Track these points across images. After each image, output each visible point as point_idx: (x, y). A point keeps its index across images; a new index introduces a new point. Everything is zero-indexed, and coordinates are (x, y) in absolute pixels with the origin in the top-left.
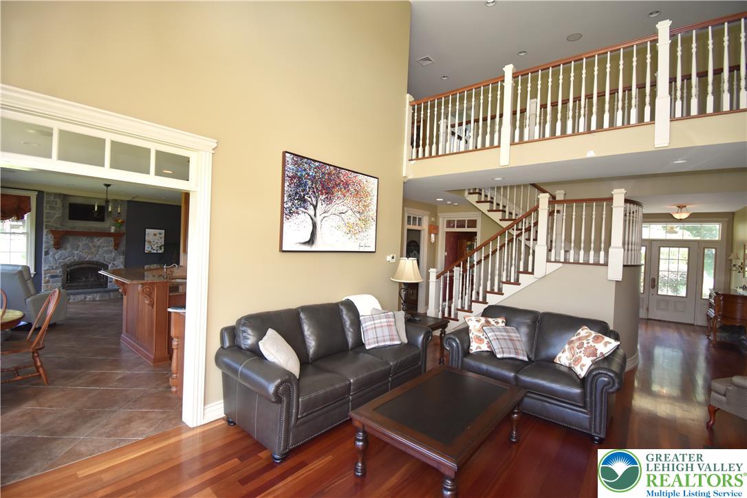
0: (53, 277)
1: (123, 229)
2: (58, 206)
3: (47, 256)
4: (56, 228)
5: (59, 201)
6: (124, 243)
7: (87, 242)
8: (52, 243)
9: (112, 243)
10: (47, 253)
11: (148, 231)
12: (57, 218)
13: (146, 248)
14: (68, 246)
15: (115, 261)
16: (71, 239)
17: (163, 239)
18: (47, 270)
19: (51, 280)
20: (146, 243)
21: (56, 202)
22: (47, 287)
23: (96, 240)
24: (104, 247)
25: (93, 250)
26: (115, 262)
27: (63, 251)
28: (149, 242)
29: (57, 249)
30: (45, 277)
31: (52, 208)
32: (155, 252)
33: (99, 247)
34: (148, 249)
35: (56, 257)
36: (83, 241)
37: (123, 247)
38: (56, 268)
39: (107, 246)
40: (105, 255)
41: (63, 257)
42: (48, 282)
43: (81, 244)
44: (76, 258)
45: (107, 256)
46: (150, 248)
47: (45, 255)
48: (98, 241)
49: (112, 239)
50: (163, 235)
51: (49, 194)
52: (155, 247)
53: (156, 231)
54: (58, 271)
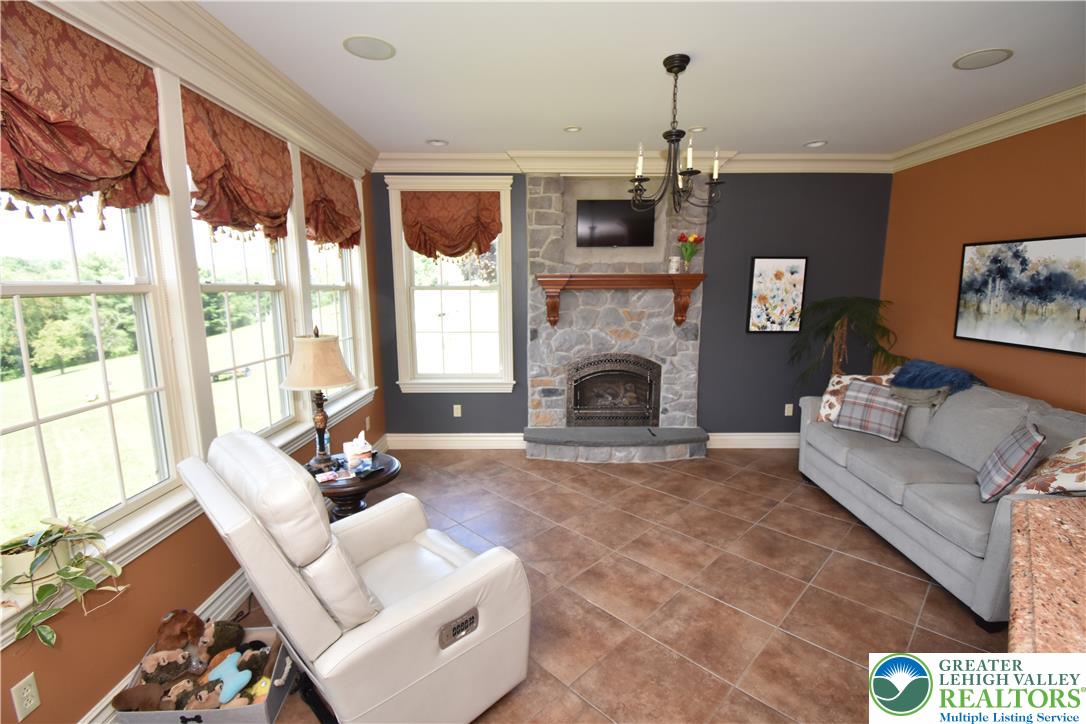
0: (548, 393)
1: (698, 265)
2: (552, 211)
3: (536, 341)
4: (552, 269)
5: (555, 196)
6: (699, 304)
7: (612, 306)
8: (544, 308)
9: (671, 306)
10: (535, 335)
11: (761, 265)
12: (553, 242)
13: (753, 319)
14: (574, 314)
15: (675, 355)
16: (581, 296)
17: (800, 288)
18: (537, 376)
19: (544, 400)
20: (754, 303)
21: (550, 199)
22: (538, 417)
23: (635, 298)
24: (651, 316)
25: (627, 325)
26: (675, 359)
27: (567, 329)
28: (763, 299)
29: (554, 323)
30: (533, 394)
31: (541, 218)
32: (776, 328)
33: (640, 316)
34: (757, 322)
35: (554, 344)
36: (607, 301)
37: (694, 317)
38: (554, 370)
39: (659, 315)
40: (652, 339)
41: (567, 345)
42: (538, 405)
43: (601, 309)
44: (591, 347)
45: (657, 340)
46: (764, 317)
47: (532, 340)
48: (639, 298)
49: (670, 294)
50: (800, 276)
51: (536, 181)
52: (775, 315)
53: (784, 264)
54: (557, 379)
